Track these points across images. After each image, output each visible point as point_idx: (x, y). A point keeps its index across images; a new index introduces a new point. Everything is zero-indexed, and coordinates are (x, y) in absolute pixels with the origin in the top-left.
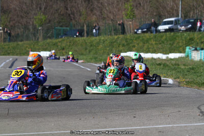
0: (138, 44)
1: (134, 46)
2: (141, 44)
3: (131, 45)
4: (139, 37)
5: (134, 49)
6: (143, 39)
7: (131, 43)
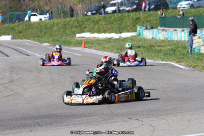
0: (89, 25)
1: (86, 27)
2: (92, 25)
3: (83, 26)
4: (89, 19)
5: (86, 30)
6: (93, 21)
7: (83, 25)
